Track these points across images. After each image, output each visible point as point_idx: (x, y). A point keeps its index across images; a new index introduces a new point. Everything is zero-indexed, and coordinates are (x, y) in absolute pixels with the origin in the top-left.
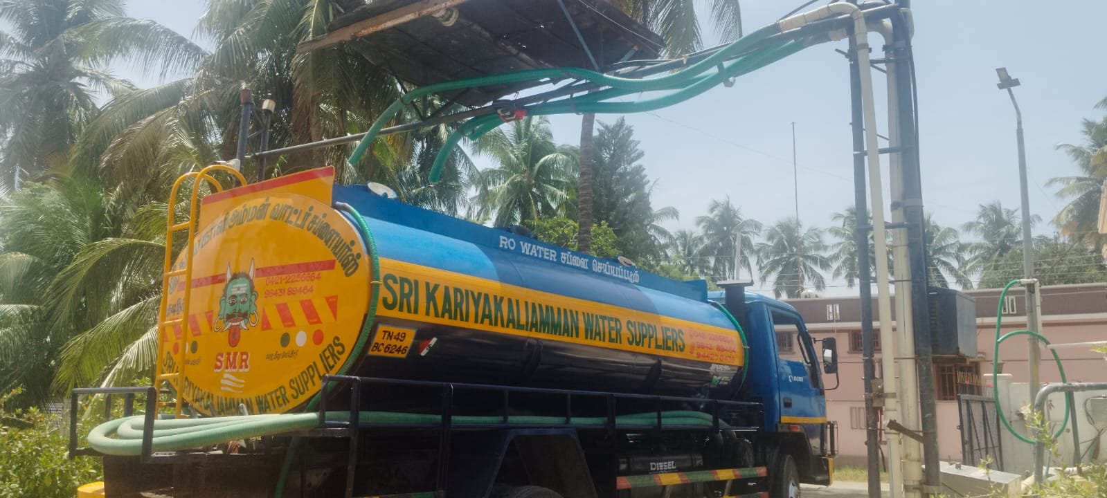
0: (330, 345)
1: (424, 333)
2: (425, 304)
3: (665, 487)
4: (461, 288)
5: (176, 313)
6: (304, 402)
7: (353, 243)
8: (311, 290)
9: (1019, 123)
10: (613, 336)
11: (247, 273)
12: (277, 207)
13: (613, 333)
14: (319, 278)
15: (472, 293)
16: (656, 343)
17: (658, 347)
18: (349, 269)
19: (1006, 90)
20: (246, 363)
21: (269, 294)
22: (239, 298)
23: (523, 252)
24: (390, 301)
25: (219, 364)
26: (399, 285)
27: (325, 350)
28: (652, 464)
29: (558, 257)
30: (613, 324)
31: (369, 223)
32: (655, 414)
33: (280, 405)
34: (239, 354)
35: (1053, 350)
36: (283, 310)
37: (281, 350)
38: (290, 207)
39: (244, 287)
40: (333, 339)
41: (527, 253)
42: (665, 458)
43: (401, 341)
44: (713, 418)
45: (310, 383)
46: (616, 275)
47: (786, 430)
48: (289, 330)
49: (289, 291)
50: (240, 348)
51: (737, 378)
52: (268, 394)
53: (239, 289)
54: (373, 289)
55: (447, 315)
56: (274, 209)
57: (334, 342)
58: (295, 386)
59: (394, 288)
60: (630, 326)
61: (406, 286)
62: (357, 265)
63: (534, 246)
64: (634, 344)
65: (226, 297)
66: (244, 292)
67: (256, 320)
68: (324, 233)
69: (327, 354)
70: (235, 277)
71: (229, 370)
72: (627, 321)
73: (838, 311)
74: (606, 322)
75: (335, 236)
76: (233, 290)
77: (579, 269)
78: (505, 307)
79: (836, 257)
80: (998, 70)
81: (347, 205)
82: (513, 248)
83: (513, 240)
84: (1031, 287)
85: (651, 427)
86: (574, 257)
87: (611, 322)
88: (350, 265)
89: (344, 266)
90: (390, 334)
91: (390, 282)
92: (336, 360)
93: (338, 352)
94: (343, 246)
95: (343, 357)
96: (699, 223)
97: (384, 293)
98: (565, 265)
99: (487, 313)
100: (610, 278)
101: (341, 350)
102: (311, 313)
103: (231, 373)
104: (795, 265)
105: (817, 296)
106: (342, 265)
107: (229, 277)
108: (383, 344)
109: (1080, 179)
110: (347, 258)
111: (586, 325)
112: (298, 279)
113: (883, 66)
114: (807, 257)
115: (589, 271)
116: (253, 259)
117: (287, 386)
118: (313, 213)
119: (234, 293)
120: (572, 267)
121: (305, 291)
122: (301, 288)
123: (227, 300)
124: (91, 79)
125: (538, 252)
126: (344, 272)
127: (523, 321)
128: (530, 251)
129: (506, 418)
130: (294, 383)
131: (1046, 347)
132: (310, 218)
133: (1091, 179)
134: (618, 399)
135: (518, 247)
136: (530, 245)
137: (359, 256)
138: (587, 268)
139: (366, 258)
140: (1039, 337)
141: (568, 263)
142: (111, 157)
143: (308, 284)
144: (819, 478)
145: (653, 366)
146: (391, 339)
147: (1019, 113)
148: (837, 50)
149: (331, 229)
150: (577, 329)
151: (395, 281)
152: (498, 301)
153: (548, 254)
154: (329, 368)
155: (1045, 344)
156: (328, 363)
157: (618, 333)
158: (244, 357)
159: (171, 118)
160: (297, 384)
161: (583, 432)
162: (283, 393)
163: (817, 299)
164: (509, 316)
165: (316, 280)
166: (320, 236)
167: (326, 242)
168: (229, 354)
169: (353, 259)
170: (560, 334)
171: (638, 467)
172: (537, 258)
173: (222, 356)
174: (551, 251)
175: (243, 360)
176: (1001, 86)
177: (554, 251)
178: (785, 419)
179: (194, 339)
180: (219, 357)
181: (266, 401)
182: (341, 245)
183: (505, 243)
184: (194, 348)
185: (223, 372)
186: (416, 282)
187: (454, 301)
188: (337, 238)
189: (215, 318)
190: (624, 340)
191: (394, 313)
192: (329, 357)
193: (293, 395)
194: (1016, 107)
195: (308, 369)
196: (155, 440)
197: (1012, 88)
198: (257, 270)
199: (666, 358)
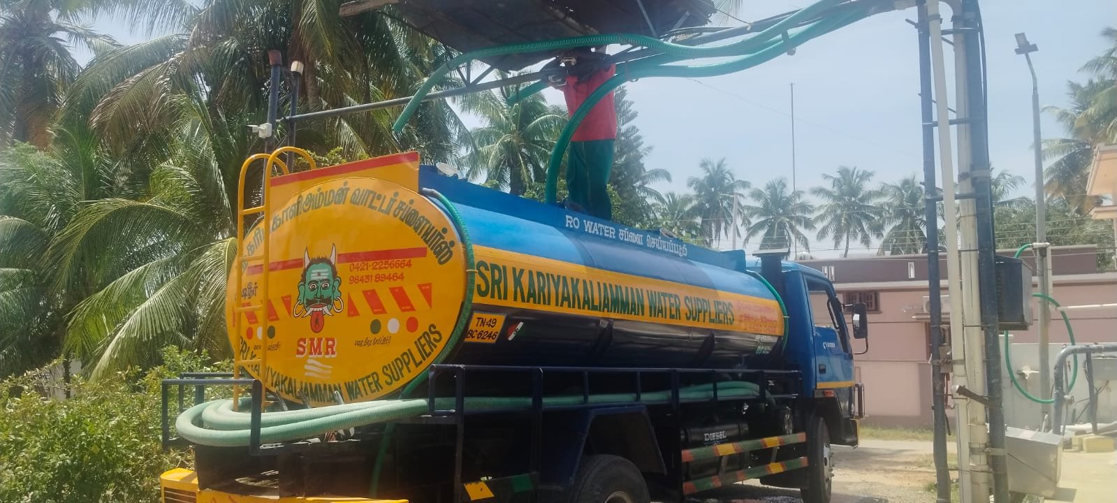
0: (426, 333)
1: (513, 317)
2: (513, 290)
3: (721, 457)
4: (543, 272)
5: (247, 297)
6: (399, 388)
7: (445, 230)
8: (402, 277)
9: (1035, 89)
10: (674, 313)
11: (328, 257)
12: (357, 192)
13: (674, 309)
14: (409, 265)
15: (552, 275)
16: (710, 316)
17: (712, 321)
18: (442, 257)
19: (1023, 56)
20: (332, 349)
21: (354, 280)
22: (320, 284)
23: (586, 230)
24: (483, 288)
25: (301, 349)
26: (490, 271)
27: (421, 338)
28: (705, 435)
29: (617, 234)
30: (673, 300)
31: (459, 209)
32: (711, 386)
33: (373, 392)
34: (324, 339)
35: (1063, 313)
36: (371, 297)
37: (372, 337)
38: (371, 192)
39: (326, 272)
40: (428, 326)
41: (590, 231)
42: (717, 428)
43: (492, 327)
44: (760, 387)
45: (405, 371)
46: (667, 250)
47: (820, 396)
48: (379, 317)
49: (376, 278)
50: (324, 333)
51: (777, 347)
52: (359, 380)
53: (319, 274)
54: (469, 278)
55: (532, 299)
56: (354, 194)
57: (430, 329)
58: (389, 372)
59: (486, 274)
60: (687, 301)
61: (496, 272)
62: (451, 253)
63: (596, 224)
64: (691, 320)
65: (305, 283)
66: (326, 278)
67: (341, 305)
68: (411, 219)
69: (423, 341)
70: (313, 262)
71: (314, 356)
72: (682, 297)
73: (833, 273)
74: (667, 299)
75: (425, 222)
76: (313, 275)
77: (635, 245)
78: (580, 287)
79: (822, 218)
80: (1016, 35)
81: (436, 192)
82: (577, 227)
83: (577, 219)
84: (1043, 251)
85: (707, 400)
86: (631, 233)
87: (671, 299)
88: (443, 252)
89: (437, 254)
90: (482, 321)
91: (482, 269)
92: (433, 347)
93: (435, 339)
94: (435, 233)
95: (440, 345)
96: (690, 185)
97: (478, 280)
98: (623, 241)
99: (566, 295)
100: (662, 252)
101: (438, 338)
102: (402, 299)
103: (316, 359)
104: (782, 226)
105: (812, 258)
106: (435, 253)
107: (307, 262)
108: (476, 331)
109: (1065, 141)
110: (440, 245)
111: (649, 301)
112: (387, 266)
113: (950, 37)
114: (792, 218)
115: (644, 247)
116: (334, 244)
117: (380, 372)
118: (399, 199)
119: (313, 278)
120: (630, 244)
121: (395, 278)
122: (390, 275)
123: (306, 285)
124: (71, 34)
125: (599, 229)
126: (437, 260)
127: (597, 303)
128: (592, 230)
129: (586, 399)
130: (387, 369)
131: (1056, 309)
132: (396, 205)
133: (1073, 141)
134: (681, 374)
135: (582, 225)
136: (592, 223)
137: (452, 244)
138: (642, 244)
139: (460, 245)
140: (1050, 299)
141: (625, 239)
142: (100, 117)
143: (399, 271)
144: (848, 440)
145: (706, 339)
146: (483, 325)
147: (1035, 79)
148: (907, 20)
149: (419, 216)
150: (643, 306)
151: (487, 269)
152: (575, 283)
153: (608, 231)
154: (425, 355)
155: (1055, 306)
156: (424, 350)
157: (678, 310)
158: (330, 343)
159: (161, 76)
160: (391, 370)
161: (653, 408)
162: (376, 379)
163: (812, 260)
164: (584, 298)
165: (406, 268)
166: (408, 223)
167: (416, 229)
168: (312, 340)
169: (446, 247)
170: (628, 313)
171: (694, 438)
172: (599, 236)
173: (304, 340)
174: (611, 228)
175: (328, 347)
176: (1018, 51)
177: (613, 229)
178: (820, 385)
179: (270, 324)
180: (302, 343)
181: (357, 387)
182: (432, 233)
183: (571, 222)
184: (271, 332)
185: (306, 358)
186: (504, 268)
187: (538, 285)
188: (428, 225)
189: (293, 302)
190: (683, 316)
191: (487, 300)
192: (425, 344)
193: (386, 381)
194: (1033, 73)
195: (402, 356)
196: (263, 430)
197: (1029, 54)
198: (339, 255)
199: (717, 331)
